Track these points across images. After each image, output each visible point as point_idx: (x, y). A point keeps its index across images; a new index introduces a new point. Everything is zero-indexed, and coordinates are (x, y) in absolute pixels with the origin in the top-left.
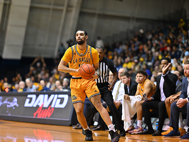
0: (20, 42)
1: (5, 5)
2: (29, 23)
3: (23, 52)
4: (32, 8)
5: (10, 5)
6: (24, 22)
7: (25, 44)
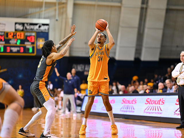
0: (158, 44)
1: (142, 8)
2: (166, 25)
3: (161, 54)
4: (168, 11)
5: (146, 9)
6: (161, 25)
7: (162, 46)
